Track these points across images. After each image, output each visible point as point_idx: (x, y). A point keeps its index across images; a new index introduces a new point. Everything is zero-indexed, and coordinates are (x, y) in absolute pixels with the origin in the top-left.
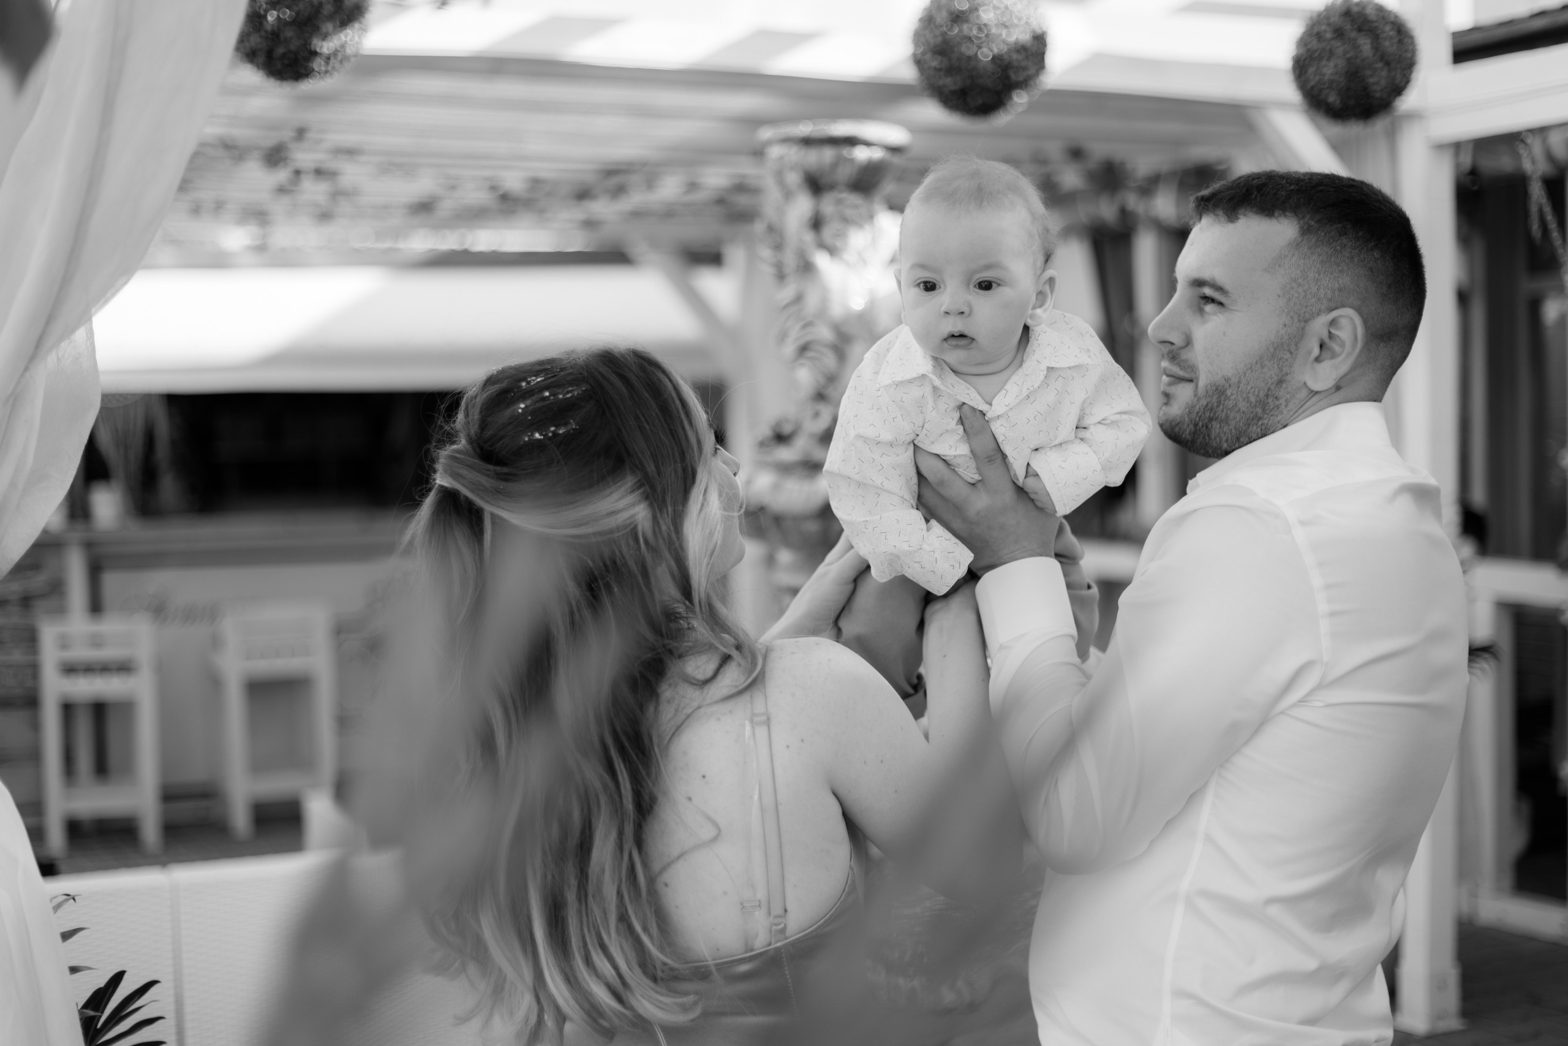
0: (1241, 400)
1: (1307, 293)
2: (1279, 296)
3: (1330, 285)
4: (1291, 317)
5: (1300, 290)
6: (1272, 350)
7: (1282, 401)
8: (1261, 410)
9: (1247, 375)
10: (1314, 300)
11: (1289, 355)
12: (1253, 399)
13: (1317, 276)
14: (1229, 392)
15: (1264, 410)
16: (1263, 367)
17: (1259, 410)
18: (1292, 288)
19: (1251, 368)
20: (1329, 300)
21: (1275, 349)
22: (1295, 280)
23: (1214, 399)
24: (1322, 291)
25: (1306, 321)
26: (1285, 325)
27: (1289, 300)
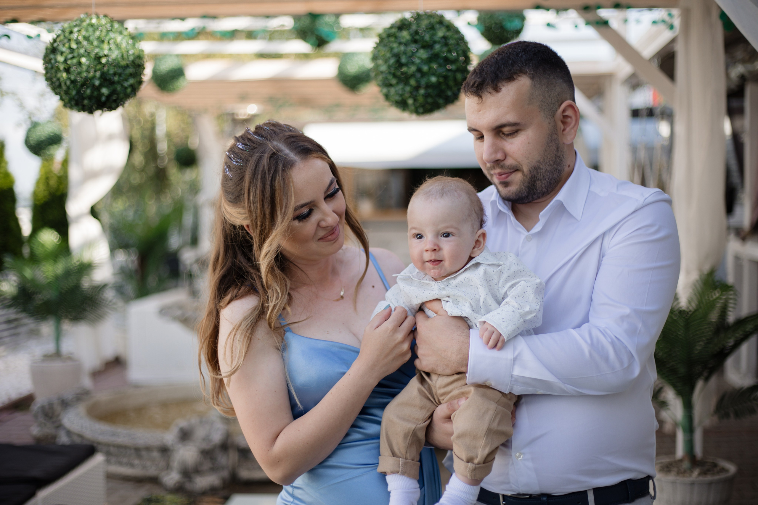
0: (547, 166)
1: (549, 103)
2: (540, 112)
3: (554, 95)
4: (549, 118)
5: (546, 104)
6: (550, 137)
7: (561, 157)
8: (556, 166)
9: (546, 155)
10: (552, 105)
11: (556, 135)
12: (551, 163)
13: (548, 94)
14: (541, 167)
15: (557, 165)
16: (549, 147)
17: (555, 166)
18: (542, 105)
19: (546, 151)
20: (557, 102)
21: (551, 136)
22: (542, 101)
23: (535, 173)
24: (553, 99)
25: (553, 117)
26: (549, 123)
27: (544, 111)
